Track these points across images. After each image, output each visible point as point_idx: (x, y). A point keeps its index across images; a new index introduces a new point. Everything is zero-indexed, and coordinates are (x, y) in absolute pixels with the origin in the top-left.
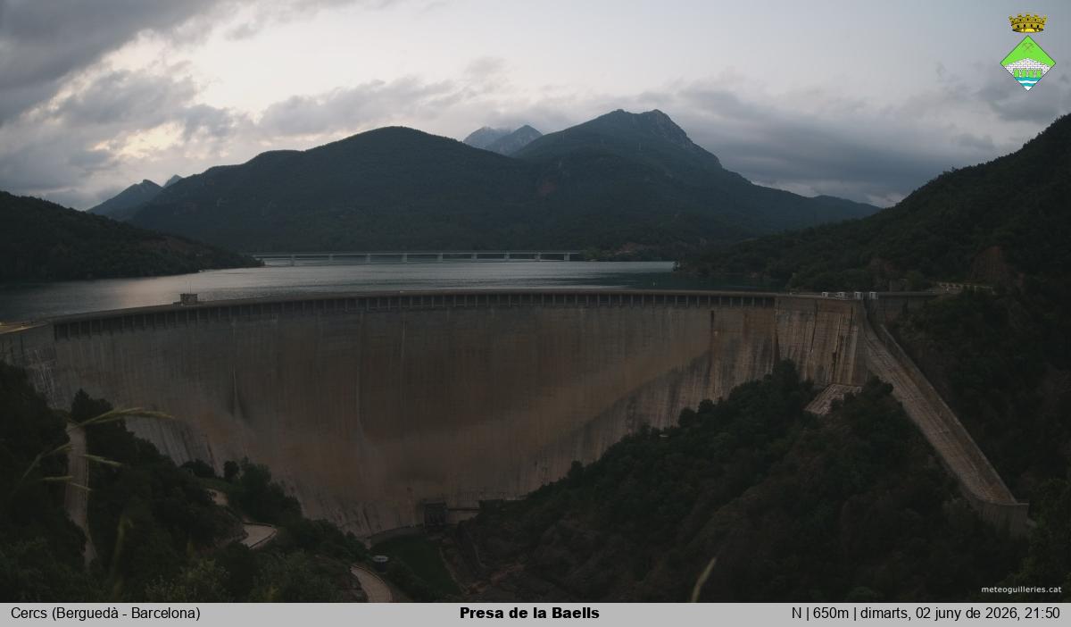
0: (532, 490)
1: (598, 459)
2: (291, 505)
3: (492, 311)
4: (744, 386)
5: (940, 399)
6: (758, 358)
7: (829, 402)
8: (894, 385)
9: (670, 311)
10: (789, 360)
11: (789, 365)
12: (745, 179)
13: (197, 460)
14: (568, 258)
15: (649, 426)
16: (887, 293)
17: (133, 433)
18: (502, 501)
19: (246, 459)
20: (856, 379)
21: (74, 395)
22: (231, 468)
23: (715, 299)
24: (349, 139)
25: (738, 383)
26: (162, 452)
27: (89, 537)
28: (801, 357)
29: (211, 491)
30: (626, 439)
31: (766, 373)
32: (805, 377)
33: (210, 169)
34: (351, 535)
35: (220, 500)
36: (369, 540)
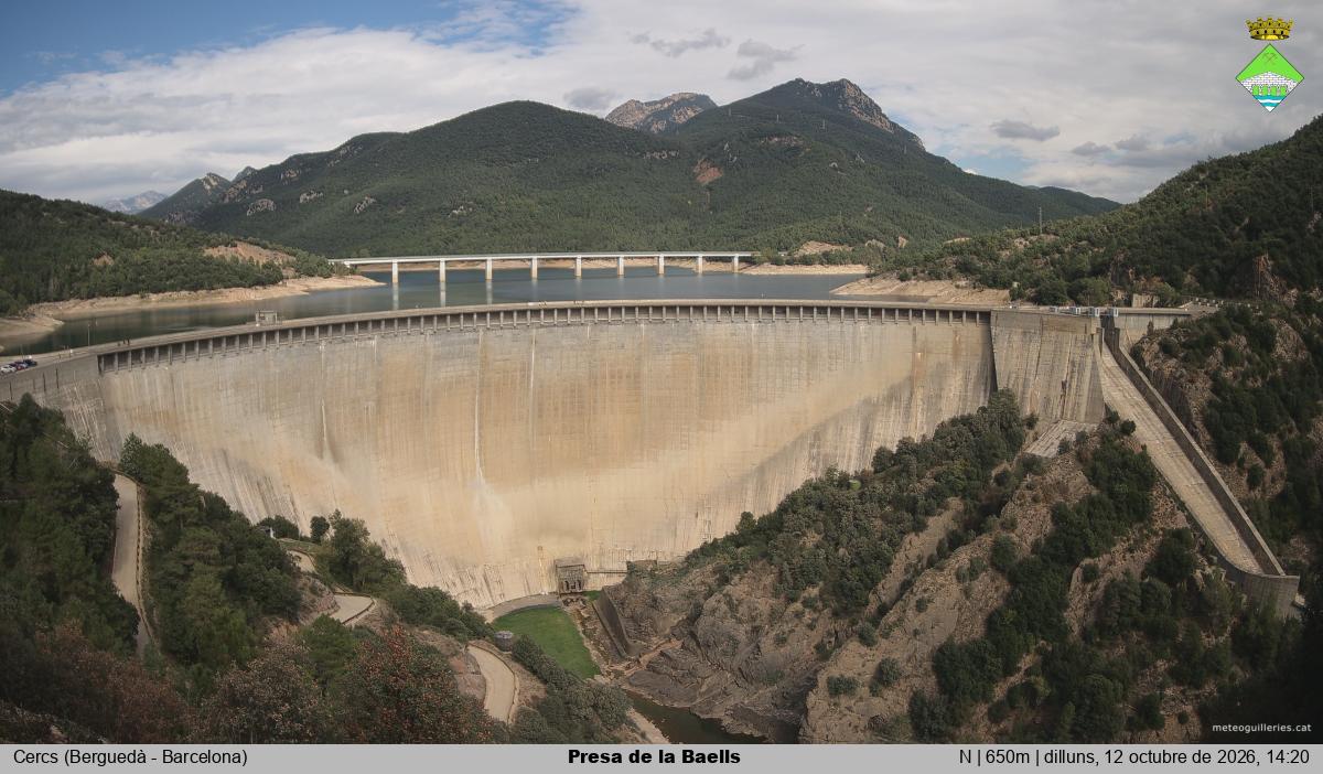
0: (691, 549)
1: (773, 508)
2: (393, 570)
3: (642, 325)
4: (954, 422)
5: (1193, 443)
6: (970, 387)
7: (1057, 443)
8: (1137, 424)
9: (862, 325)
10: (1008, 390)
11: (1009, 395)
12: (954, 166)
13: (277, 517)
14: (736, 260)
15: (835, 470)
16: (1129, 309)
17: (197, 486)
18: (655, 561)
19: (338, 513)
20: (1090, 415)
21: (123, 442)
22: (319, 525)
23: (918, 313)
24: (464, 118)
25: (946, 417)
26: (233, 508)
27: (143, 615)
28: (1024, 386)
29: (294, 554)
30: (808, 485)
31: (981, 405)
32: (1027, 411)
33: (290, 158)
34: (468, 607)
35: (306, 564)
36: (491, 612)
